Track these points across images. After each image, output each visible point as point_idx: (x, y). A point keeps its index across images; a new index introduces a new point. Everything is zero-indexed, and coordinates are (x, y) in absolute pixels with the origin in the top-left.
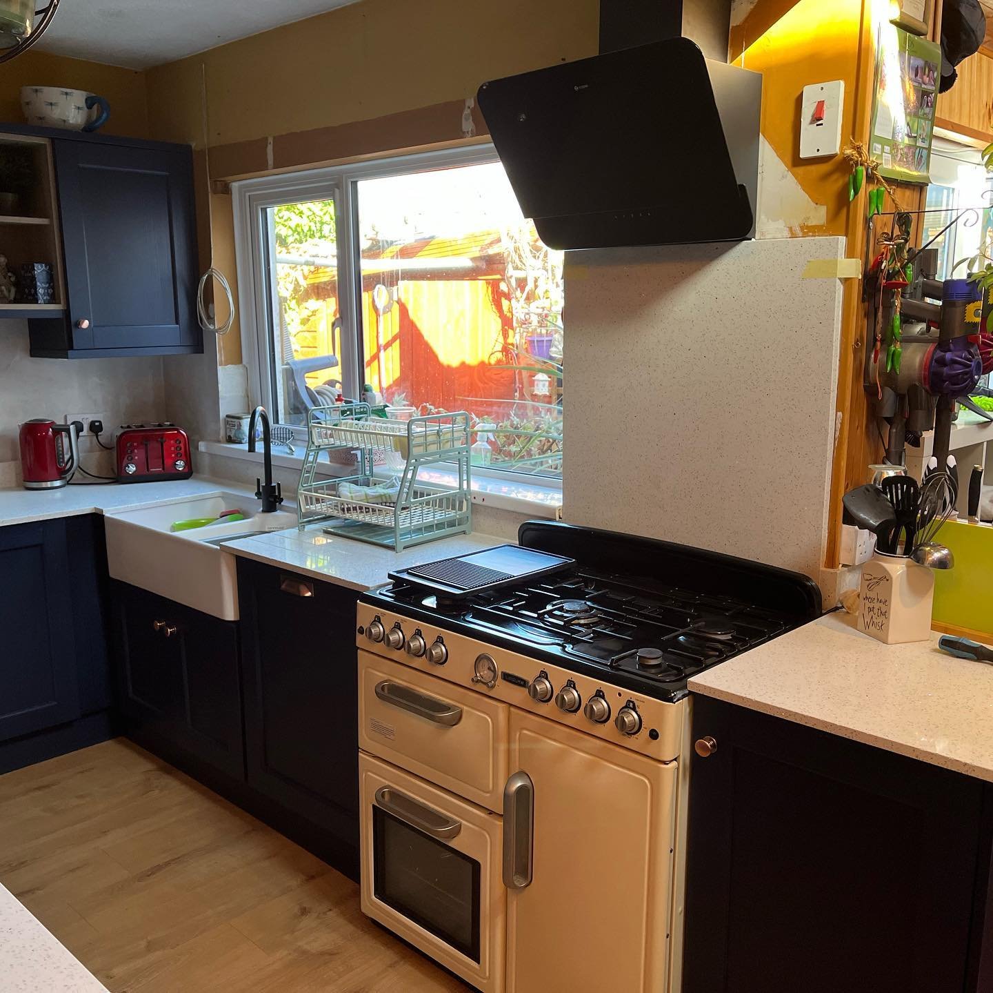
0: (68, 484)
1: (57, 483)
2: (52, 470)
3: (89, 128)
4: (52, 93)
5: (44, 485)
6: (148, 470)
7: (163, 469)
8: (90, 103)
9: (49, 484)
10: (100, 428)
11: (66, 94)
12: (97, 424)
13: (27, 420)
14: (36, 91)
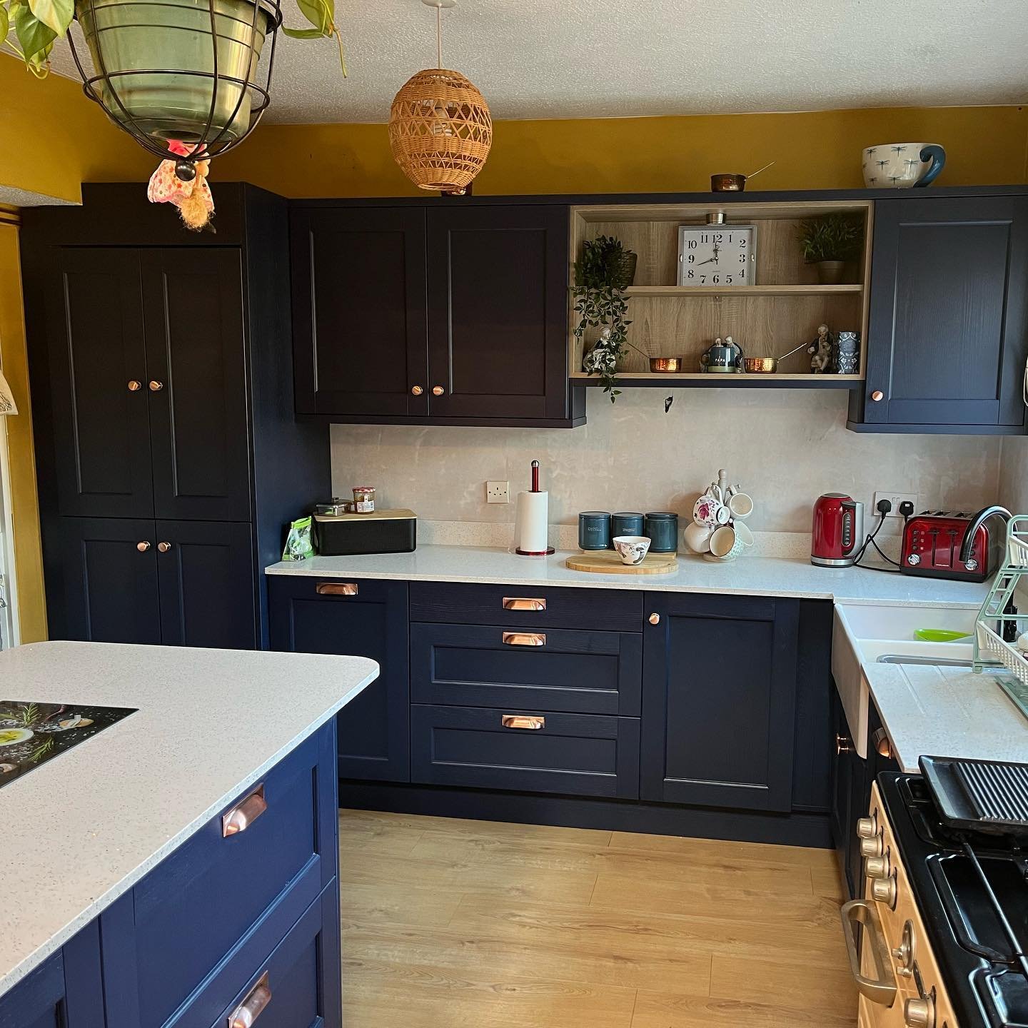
0: (855, 564)
1: (842, 562)
2: (837, 548)
3: (921, 183)
4: (885, 151)
5: (828, 562)
6: (933, 564)
7: (951, 566)
8: (925, 156)
9: (833, 562)
10: (910, 510)
11: (899, 149)
12: (907, 505)
13: (825, 492)
14: (871, 151)
